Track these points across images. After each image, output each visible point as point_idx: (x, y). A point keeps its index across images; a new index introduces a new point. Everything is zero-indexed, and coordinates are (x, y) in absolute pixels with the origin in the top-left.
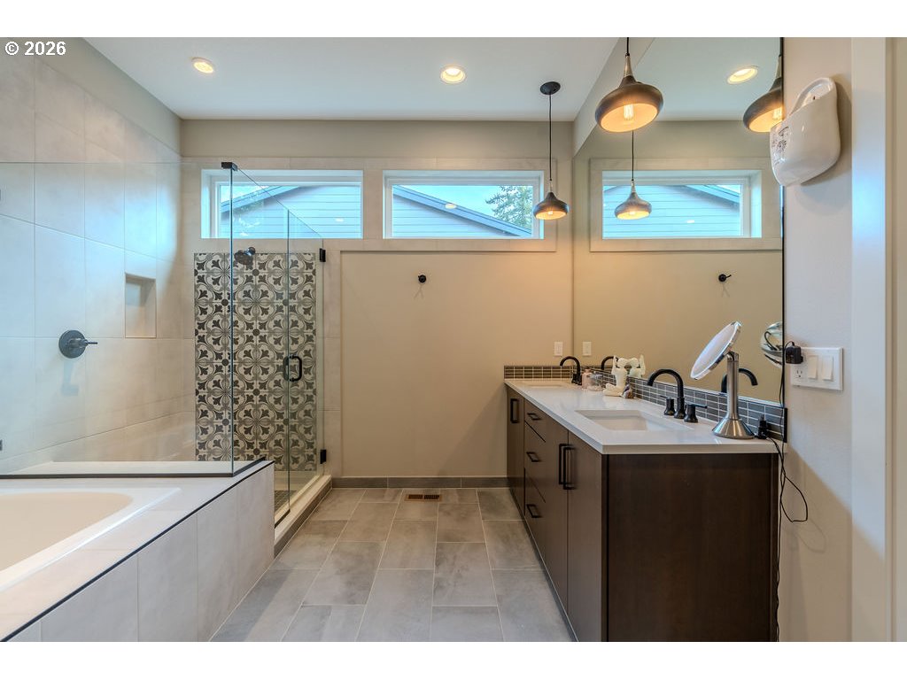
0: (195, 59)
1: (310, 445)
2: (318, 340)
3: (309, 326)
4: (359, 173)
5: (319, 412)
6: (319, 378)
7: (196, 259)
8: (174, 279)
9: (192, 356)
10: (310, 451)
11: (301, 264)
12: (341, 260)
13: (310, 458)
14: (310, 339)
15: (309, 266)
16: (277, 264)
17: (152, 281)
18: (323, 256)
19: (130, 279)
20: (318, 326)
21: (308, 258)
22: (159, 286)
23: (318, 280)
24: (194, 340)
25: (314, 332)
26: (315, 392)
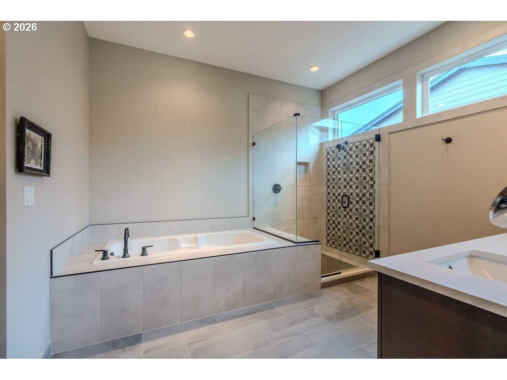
0: (311, 67)
1: (372, 246)
2: (376, 187)
3: (372, 179)
4: (401, 81)
5: (376, 229)
6: (377, 208)
7: (327, 151)
8: (318, 161)
9: (325, 194)
10: (371, 249)
11: (368, 145)
12: (389, 138)
13: (371, 253)
14: (372, 186)
15: (372, 145)
16: (357, 147)
17: (308, 163)
18: (378, 138)
19: (299, 164)
20: (376, 179)
21: (371, 141)
22: (311, 165)
23: (376, 153)
24: (326, 187)
25: (374, 182)
26: (374, 216)
